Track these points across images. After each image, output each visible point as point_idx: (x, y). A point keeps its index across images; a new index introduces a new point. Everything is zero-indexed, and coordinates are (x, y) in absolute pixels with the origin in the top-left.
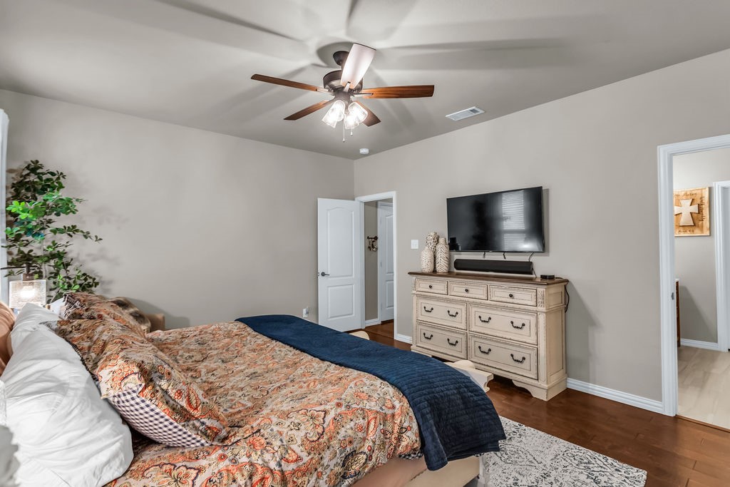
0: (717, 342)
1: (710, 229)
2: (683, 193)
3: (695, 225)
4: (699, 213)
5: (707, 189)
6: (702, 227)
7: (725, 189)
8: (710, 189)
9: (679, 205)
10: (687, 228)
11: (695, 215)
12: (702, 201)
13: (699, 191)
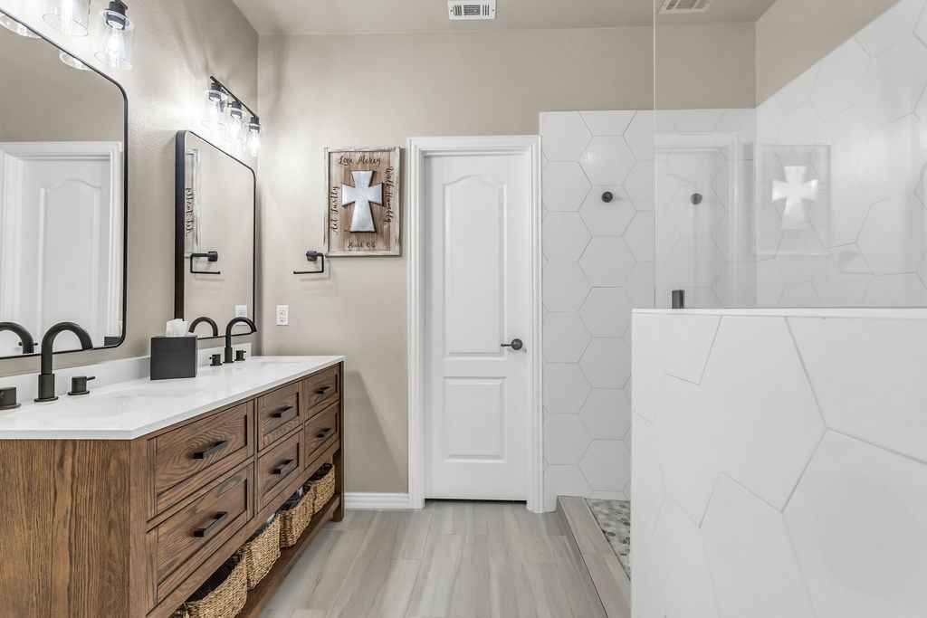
0: (406, 490)
1: (400, 241)
2: (358, 155)
3: (376, 232)
4: (383, 205)
5: (398, 151)
6: (389, 236)
7: (426, 157)
8: (403, 152)
9: (349, 181)
10: (363, 237)
11: (377, 209)
12: (389, 177)
13: (385, 154)
